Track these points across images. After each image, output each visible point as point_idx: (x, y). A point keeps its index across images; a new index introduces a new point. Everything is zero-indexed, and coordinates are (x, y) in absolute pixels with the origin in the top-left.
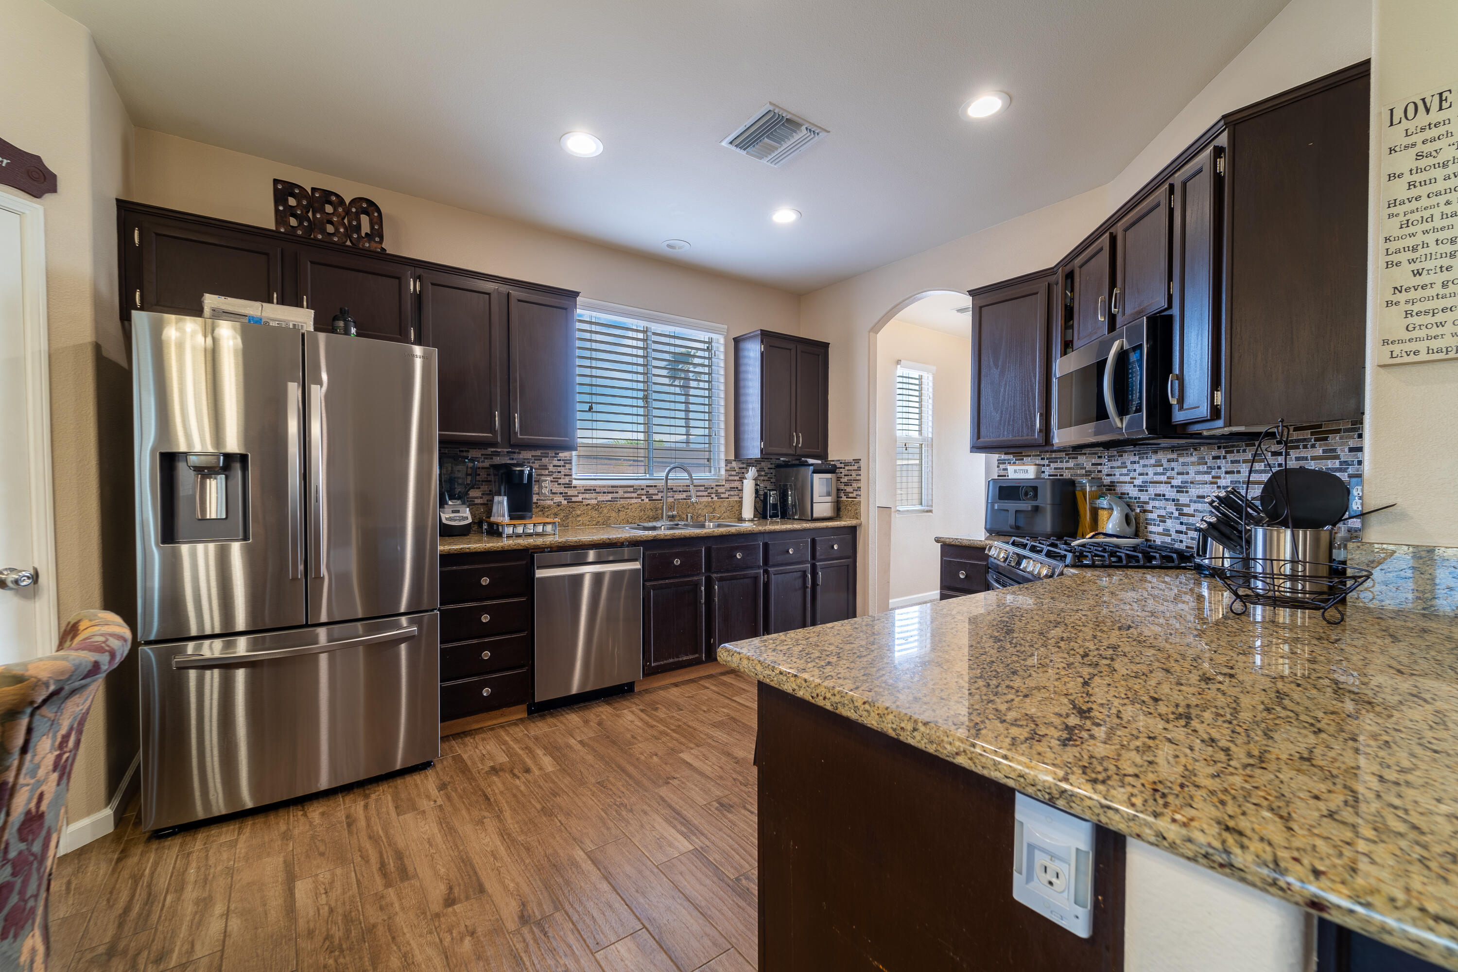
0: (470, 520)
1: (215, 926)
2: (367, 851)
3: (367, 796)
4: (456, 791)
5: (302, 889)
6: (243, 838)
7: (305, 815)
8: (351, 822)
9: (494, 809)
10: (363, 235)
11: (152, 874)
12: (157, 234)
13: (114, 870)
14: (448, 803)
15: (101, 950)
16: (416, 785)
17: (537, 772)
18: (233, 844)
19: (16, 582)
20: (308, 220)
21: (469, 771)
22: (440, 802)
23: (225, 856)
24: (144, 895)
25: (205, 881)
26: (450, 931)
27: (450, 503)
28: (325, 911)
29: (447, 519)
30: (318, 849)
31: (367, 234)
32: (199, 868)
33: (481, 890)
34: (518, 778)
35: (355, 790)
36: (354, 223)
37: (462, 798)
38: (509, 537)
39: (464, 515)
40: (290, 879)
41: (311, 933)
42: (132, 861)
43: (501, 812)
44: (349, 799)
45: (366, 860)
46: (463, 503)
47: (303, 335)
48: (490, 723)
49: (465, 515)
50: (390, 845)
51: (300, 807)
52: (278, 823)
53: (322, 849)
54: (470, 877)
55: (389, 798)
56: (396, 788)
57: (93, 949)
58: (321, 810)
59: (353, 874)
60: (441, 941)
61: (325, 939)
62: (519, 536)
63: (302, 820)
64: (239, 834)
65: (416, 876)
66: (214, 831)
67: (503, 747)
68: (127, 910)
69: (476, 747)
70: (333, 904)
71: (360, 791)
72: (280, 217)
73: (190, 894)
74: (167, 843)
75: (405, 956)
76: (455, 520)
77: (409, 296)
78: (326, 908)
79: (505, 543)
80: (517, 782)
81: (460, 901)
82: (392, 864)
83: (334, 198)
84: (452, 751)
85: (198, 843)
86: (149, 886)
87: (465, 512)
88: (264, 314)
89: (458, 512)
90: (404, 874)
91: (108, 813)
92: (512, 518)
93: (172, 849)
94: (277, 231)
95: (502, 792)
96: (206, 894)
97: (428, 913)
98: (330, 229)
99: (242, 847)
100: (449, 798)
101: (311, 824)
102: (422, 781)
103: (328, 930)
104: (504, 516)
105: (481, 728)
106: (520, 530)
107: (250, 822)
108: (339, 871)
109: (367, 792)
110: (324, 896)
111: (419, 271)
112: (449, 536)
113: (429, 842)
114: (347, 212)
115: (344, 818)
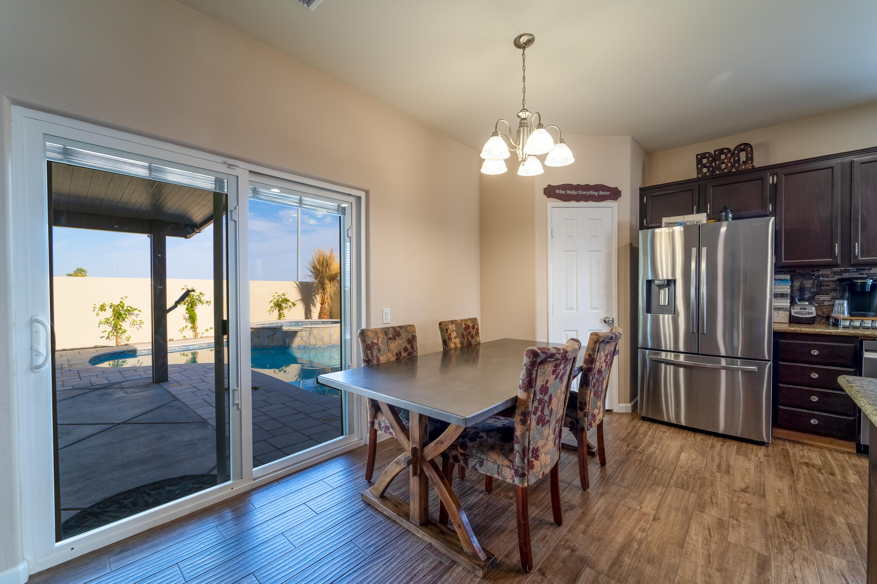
0: (814, 315)
1: (652, 449)
2: (715, 458)
3: (724, 442)
4: (775, 460)
5: (684, 456)
6: (669, 432)
7: (695, 436)
8: (712, 446)
9: (794, 478)
10: (741, 163)
11: (639, 428)
12: (651, 196)
13: (629, 422)
14: (766, 462)
15: (622, 438)
16: (752, 449)
17: (839, 477)
18: (664, 432)
19: (608, 321)
20: (712, 167)
21: (789, 457)
22: (762, 460)
23: (661, 434)
24: (635, 432)
25: (653, 437)
26: (738, 498)
27: (799, 303)
28: (689, 465)
29: (795, 313)
30: (695, 448)
31: (743, 162)
32: (652, 433)
33: (764, 496)
34: (822, 474)
35: (720, 438)
36: (737, 158)
37: (776, 464)
38: (844, 327)
39: (812, 311)
40: (681, 450)
41: (681, 467)
42: (634, 422)
43: (798, 480)
44: (716, 439)
45: (713, 460)
46: (810, 304)
47: (699, 226)
48: (820, 444)
49: (810, 311)
50: (726, 461)
51: (693, 433)
52: (683, 434)
53: (697, 448)
54: (760, 490)
55: (736, 447)
56: (741, 445)
57: (620, 437)
58: (702, 437)
59: (705, 461)
60: (732, 498)
61: (686, 471)
62: (855, 328)
63: (693, 437)
64: (668, 430)
65: (733, 475)
66: (660, 426)
67: (822, 458)
68: (630, 433)
69: (802, 451)
70: (693, 464)
71: (723, 439)
72: (699, 171)
73: (648, 438)
74: (645, 422)
75: (714, 492)
76: (802, 314)
77: (768, 187)
78: (690, 464)
79: (840, 331)
80: (820, 475)
81: (749, 493)
82: (724, 467)
83: (725, 151)
84: (783, 446)
85: (655, 426)
86: (637, 430)
87: (811, 309)
88: (685, 220)
89: (805, 309)
90: (728, 472)
91: (630, 405)
92: (851, 314)
93: (646, 425)
94: (698, 178)
95: (804, 474)
96: (652, 440)
97: (731, 488)
98: (723, 166)
99: (667, 434)
100: (768, 461)
101: (695, 439)
102: (757, 449)
103: (688, 470)
104: (844, 313)
105: (812, 445)
106: (857, 324)
107: (673, 429)
108: (700, 458)
109: (726, 441)
110: (691, 461)
111: (776, 170)
112: (797, 323)
113: (747, 470)
114: (733, 155)
115: (710, 444)
